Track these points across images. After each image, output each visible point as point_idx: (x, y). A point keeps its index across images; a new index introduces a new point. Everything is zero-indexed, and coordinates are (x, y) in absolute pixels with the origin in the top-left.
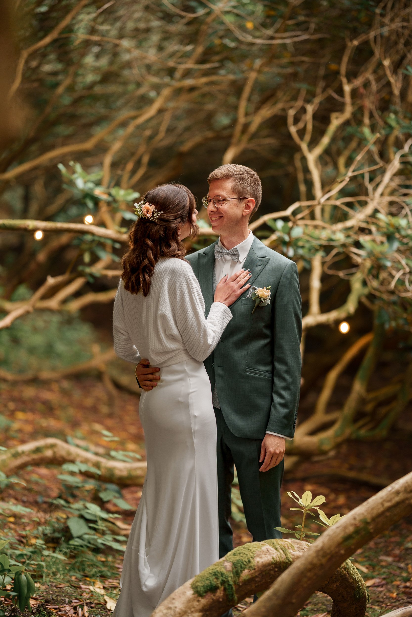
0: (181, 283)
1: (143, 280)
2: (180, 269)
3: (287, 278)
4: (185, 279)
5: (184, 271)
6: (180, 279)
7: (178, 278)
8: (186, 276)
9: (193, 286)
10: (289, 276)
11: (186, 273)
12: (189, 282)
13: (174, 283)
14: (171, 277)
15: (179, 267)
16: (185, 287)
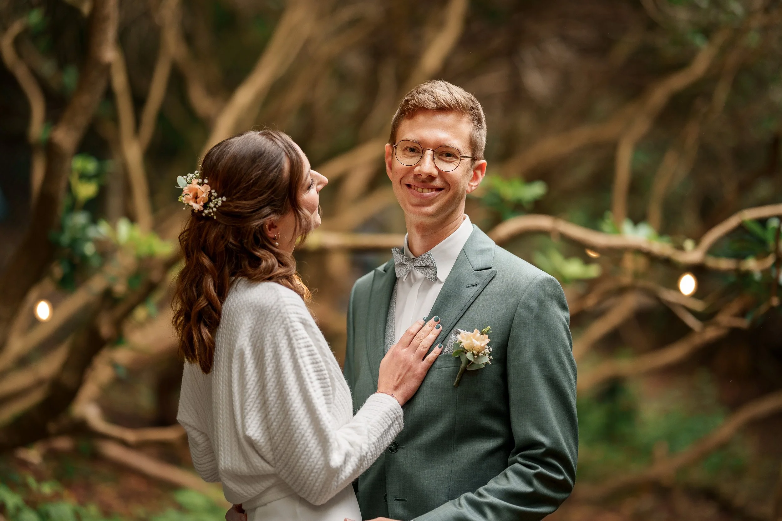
0: (274, 336)
1: (199, 341)
2: (275, 307)
3: (529, 309)
4: (284, 328)
5: (282, 311)
6: (273, 327)
7: (269, 325)
8: (285, 323)
9: (299, 344)
10: (534, 303)
11: (285, 315)
12: (292, 334)
13: (261, 337)
14: (256, 324)
15: (273, 303)
16: (283, 344)
